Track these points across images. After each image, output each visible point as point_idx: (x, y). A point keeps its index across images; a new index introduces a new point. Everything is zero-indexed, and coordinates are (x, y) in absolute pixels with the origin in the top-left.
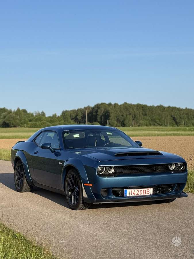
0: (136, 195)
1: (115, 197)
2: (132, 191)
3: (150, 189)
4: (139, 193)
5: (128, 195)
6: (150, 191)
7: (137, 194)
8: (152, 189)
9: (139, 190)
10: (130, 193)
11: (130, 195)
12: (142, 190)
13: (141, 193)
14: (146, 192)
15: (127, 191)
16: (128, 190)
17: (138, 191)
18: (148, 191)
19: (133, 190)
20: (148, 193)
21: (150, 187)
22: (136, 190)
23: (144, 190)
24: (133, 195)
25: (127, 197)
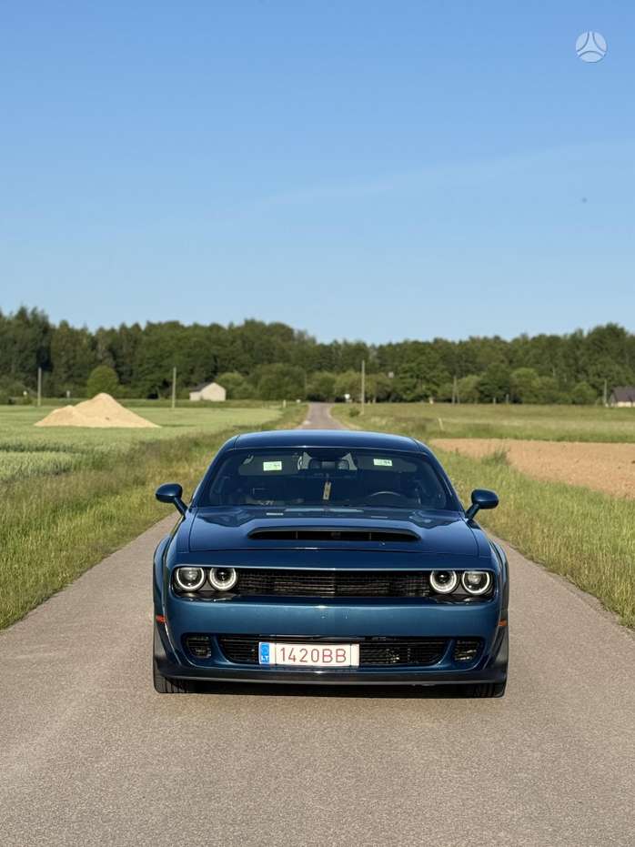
0: (297, 663)
1: (230, 663)
2: (283, 649)
3: (346, 647)
4: (308, 658)
5: (272, 662)
6: (350, 656)
7: (301, 661)
8: (356, 648)
9: (309, 647)
10: (277, 654)
11: (280, 662)
12: (319, 648)
13: (315, 658)
14: (334, 655)
15: (268, 646)
16: (272, 646)
17: (304, 652)
18: (341, 653)
19: (288, 647)
20: (341, 659)
21: (351, 643)
22: (298, 647)
23: (324, 650)
24: (289, 663)
25: (269, 667)
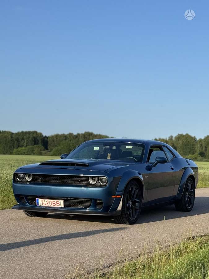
0: (46, 205)
1: (29, 205)
2: (42, 201)
3: (59, 201)
4: (49, 204)
6: (61, 204)
8: (62, 201)
9: (49, 200)
10: (40, 202)
11: (42, 205)
12: (52, 201)
13: (50, 202)
14: (56, 203)
15: (38, 200)
17: (47, 202)
18: (58, 203)
19: (43, 200)
20: (58, 205)
21: (61, 199)
22: (46, 200)
24: (44, 205)
25: (39, 206)
